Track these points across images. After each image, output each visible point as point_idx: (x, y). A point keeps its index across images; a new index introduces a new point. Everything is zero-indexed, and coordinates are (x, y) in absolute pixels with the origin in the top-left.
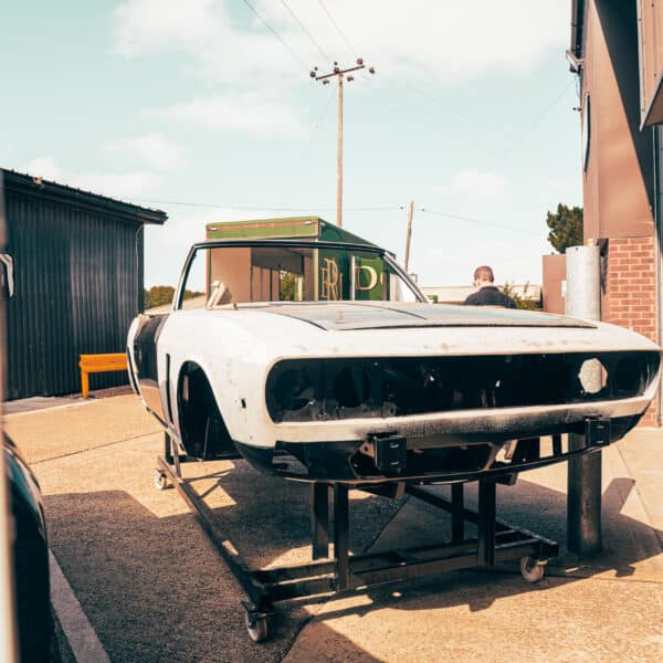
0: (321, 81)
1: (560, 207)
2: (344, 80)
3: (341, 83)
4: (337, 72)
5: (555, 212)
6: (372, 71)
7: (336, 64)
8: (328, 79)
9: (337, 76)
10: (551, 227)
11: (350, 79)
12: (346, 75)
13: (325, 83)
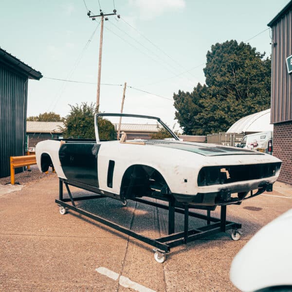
0: (91, 18)
1: (180, 91)
2: (104, 19)
3: (103, 21)
4: (102, 15)
5: (177, 93)
6: (119, 17)
7: (101, 11)
8: (95, 18)
9: (101, 17)
10: (175, 100)
11: (106, 19)
12: (105, 17)
13: (93, 19)
